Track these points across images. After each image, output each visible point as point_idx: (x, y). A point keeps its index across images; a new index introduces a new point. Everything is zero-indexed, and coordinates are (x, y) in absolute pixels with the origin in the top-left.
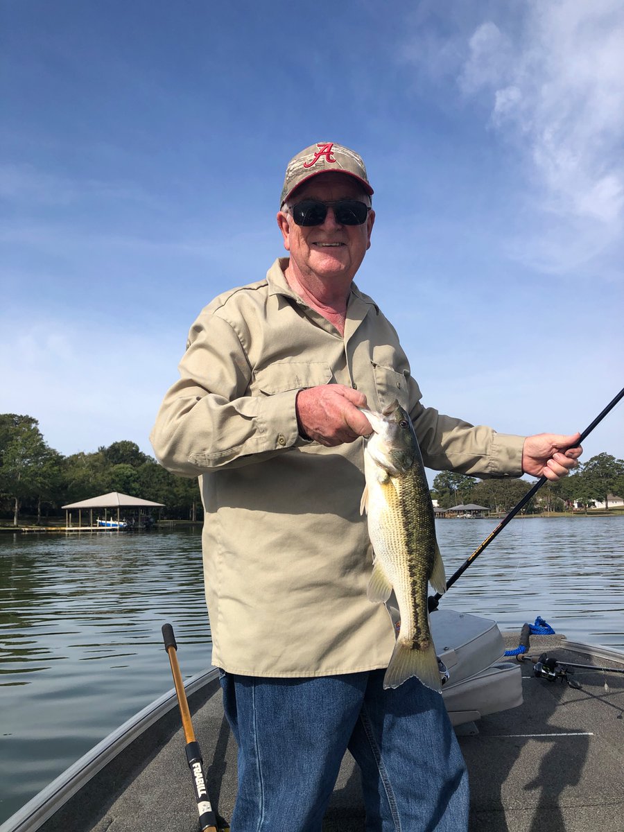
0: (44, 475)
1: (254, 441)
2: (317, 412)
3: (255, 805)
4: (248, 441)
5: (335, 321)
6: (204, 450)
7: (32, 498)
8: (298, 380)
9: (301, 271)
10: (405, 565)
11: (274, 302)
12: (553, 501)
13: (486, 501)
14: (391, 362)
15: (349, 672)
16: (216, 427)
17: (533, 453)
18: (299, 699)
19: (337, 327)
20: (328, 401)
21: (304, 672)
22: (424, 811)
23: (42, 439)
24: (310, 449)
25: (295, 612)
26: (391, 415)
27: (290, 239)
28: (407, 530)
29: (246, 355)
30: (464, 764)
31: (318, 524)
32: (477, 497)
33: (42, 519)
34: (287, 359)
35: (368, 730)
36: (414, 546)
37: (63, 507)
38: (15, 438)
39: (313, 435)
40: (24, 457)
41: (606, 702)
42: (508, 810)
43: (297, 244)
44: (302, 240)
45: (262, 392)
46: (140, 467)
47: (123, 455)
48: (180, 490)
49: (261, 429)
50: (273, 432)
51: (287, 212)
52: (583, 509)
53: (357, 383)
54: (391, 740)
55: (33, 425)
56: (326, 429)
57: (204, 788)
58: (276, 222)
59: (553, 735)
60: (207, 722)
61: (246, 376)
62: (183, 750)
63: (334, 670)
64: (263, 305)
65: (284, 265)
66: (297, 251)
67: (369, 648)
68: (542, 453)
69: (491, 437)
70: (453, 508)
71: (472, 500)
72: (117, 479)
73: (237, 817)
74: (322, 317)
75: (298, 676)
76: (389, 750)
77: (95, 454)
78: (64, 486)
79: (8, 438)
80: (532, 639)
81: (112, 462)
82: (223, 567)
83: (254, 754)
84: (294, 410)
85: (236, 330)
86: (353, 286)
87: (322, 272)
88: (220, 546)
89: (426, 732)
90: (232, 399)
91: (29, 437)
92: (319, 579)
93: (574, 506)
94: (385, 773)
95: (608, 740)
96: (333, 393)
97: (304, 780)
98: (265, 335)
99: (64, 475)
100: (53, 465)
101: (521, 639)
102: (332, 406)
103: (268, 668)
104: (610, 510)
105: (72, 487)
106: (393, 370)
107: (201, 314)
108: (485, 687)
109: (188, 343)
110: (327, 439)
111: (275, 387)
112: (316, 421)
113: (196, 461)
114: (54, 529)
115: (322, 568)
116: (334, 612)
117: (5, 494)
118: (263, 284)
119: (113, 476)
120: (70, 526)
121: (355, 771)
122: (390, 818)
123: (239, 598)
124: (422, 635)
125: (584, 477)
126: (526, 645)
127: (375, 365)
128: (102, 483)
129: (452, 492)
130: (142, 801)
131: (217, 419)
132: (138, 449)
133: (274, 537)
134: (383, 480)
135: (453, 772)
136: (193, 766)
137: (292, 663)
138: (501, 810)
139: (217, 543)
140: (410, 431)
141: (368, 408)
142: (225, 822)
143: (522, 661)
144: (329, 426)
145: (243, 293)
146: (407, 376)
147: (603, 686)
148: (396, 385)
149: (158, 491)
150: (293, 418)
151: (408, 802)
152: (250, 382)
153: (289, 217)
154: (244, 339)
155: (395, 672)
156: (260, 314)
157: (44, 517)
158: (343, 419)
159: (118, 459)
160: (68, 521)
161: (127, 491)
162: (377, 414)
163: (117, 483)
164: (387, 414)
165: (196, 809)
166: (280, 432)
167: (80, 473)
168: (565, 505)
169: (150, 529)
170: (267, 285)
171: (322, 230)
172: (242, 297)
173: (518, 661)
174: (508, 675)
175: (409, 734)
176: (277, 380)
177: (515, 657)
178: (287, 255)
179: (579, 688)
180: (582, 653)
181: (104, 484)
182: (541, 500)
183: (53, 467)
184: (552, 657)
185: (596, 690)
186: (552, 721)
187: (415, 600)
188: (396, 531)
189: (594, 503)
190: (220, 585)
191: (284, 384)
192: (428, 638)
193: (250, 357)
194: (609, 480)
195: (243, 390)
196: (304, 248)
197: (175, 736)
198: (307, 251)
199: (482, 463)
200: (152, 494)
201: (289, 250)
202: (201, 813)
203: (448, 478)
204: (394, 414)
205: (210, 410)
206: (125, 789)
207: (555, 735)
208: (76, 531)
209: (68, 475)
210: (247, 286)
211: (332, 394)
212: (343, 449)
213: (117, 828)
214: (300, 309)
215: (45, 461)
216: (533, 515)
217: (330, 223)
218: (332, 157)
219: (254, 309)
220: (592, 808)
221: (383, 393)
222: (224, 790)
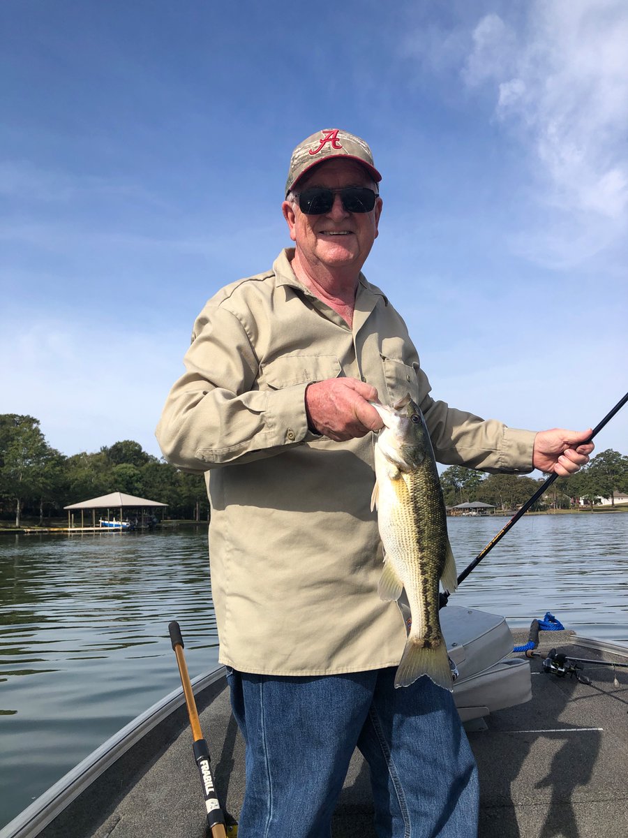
0: (45, 475)
1: (263, 436)
2: (326, 406)
3: (263, 803)
4: (257, 436)
5: (343, 313)
6: (211, 445)
7: (35, 499)
8: (306, 374)
9: (308, 261)
10: (417, 563)
11: (281, 293)
12: (559, 498)
13: (492, 499)
14: (401, 355)
15: (361, 670)
16: (224, 422)
17: (545, 449)
18: (308, 698)
19: (346, 320)
20: (338, 395)
21: (314, 670)
22: (433, 808)
23: (43, 439)
24: (319, 445)
25: (305, 609)
26: (403, 410)
27: (296, 228)
28: (418, 527)
29: (253, 348)
30: (473, 760)
31: (328, 520)
32: (482, 494)
33: (44, 520)
34: (295, 352)
35: (377, 727)
36: (425, 543)
37: (65, 508)
38: (16, 438)
39: (323, 430)
40: (25, 457)
41: (615, 698)
42: (517, 805)
43: (304, 234)
44: (309, 229)
45: (270, 386)
46: (143, 467)
47: (125, 455)
48: (183, 490)
49: (270, 423)
50: (282, 427)
51: (293, 201)
52: (589, 506)
53: (366, 377)
54: (400, 737)
55: (35, 425)
56: (336, 424)
57: (212, 786)
58: (282, 212)
59: (562, 730)
60: (214, 720)
61: (253, 369)
62: (191, 748)
63: (345, 668)
64: (270, 297)
65: (290, 255)
66: (303, 240)
67: (380, 645)
68: (553, 449)
69: (502, 430)
70: (459, 506)
71: (477, 497)
72: (120, 479)
73: (245, 816)
74: (331, 309)
75: (308, 675)
76: (399, 747)
77: (97, 454)
78: (66, 487)
79: (9, 438)
80: (541, 635)
81: (115, 462)
82: (231, 564)
83: (262, 752)
84: (303, 404)
85: (243, 322)
86: (361, 277)
87: (330, 262)
88: (228, 543)
89: (435, 729)
90: (239, 393)
91: (30, 437)
92: (329, 576)
93: (580, 503)
94: (394, 770)
95: (618, 735)
96: (343, 386)
97: (313, 778)
98: (272, 327)
99: (66, 475)
100: (55, 466)
101: (530, 635)
102: (341, 399)
103: (279, 665)
104: (616, 507)
105: (74, 488)
106: (403, 363)
107: (206, 306)
108: (493, 683)
109: (193, 336)
110: (337, 433)
111: (283, 381)
112: (325, 414)
113: (203, 456)
114: (56, 529)
115: (332, 565)
116: (344, 609)
117: (6, 495)
118: (269, 275)
119: (116, 476)
120: (73, 526)
121: (363, 767)
122: (399, 815)
123: (248, 596)
124: (434, 634)
125: (590, 473)
126: (535, 641)
127: (384, 358)
128: (104, 483)
129: (457, 490)
130: (149, 799)
131: (224, 414)
132: (141, 448)
133: (283, 534)
134: (394, 476)
135: (463, 768)
136: (201, 763)
137: (302, 661)
138: (512, 806)
139: (224, 539)
140: (422, 426)
141: (379, 402)
142: (233, 820)
143: (531, 657)
144: (339, 421)
145: (249, 284)
146: (417, 368)
147: (613, 681)
148: (405, 378)
149: (161, 490)
150: (303, 413)
151: (418, 800)
152: (258, 376)
153: (294, 206)
154: (251, 332)
155: (406, 671)
156: (267, 305)
157: (46, 518)
158: (354, 413)
159: (121, 459)
160: (71, 522)
161: (130, 491)
162: (388, 407)
163: (120, 483)
164: (399, 408)
165: (204, 806)
166: (289, 426)
167: (82, 474)
168: (571, 502)
169: (153, 529)
170: (274, 275)
171: (330, 219)
172: (248, 289)
173: (527, 657)
174: (516, 671)
175: (418, 731)
176: (285, 373)
177: (524, 653)
178: (293, 245)
179: (589, 684)
180: (592, 649)
181: (107, 484)
182: (547, 497)
183: (55, 467)
184: (561, 653)
185: (606, 687)
186: (562, 718)
187: (426, 598)
188: (407, 528)
189: (600, 499)
190: (228, 583)
191: (292, 377)
192: (439, 637)
193: (257, 350)
194: (615, 476)
195: (250, 383)
196: (311, 237)
197: (182, 734)
198: (314, 241)
199: (492, 458)
200: (156, 494)
201: (295, 240)
202: (209, 810)
203: (454, 475)
204: (406, 408)
205: (217, 404)
206: (132, 787)
207: (564, 730)
208: (78, 531)
209: (70, 476)
210: (254, 277)
211: (341, 386)
212: (352, 444)
213: (125, 826)
214: (308, 301)
215: (47, 461)
216: (539, 513)
217: (337, 211)
218: (338, 143)
219: (261, 301)
220: (602, 804)
221: (392, 387)
222: (232, 788)
